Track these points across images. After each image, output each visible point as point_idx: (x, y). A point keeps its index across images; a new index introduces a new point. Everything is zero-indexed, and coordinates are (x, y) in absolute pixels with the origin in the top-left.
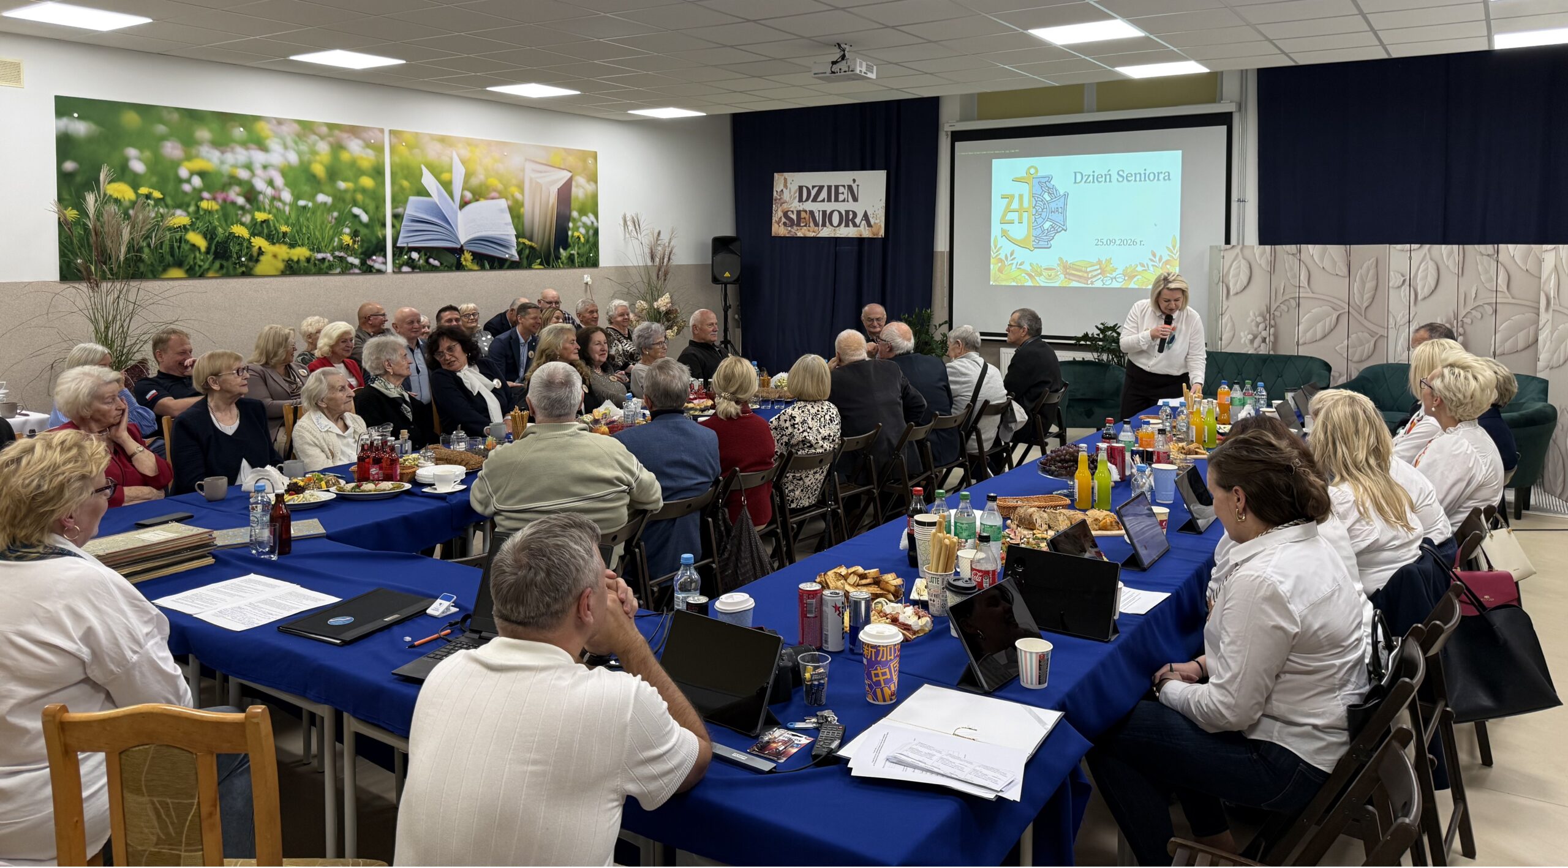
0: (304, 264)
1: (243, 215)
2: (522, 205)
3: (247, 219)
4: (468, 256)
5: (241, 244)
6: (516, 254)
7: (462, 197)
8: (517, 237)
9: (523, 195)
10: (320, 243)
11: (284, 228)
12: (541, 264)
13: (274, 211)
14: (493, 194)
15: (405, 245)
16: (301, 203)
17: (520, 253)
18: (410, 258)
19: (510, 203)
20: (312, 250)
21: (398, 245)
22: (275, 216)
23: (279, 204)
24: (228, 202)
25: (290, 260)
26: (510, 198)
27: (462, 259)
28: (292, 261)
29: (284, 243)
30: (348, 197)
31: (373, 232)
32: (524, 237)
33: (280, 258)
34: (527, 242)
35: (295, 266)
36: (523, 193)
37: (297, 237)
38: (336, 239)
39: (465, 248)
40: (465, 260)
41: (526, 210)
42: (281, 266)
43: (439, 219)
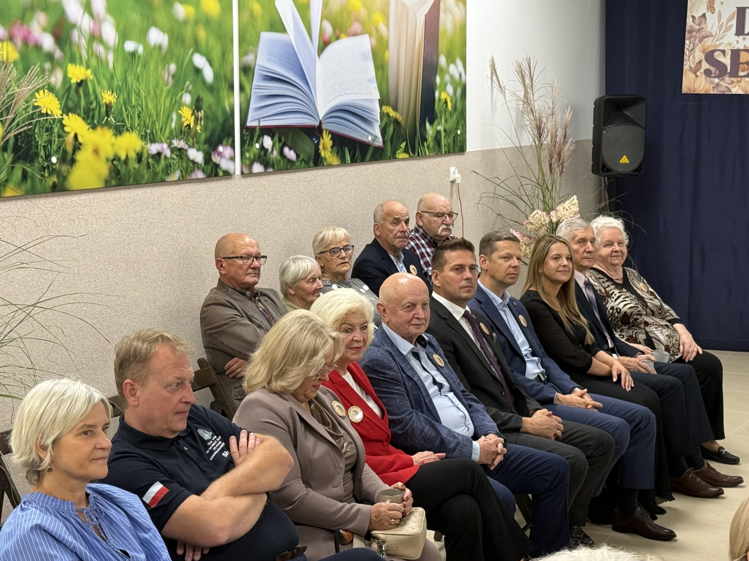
0: (134, 165)
1: (52, 71)
2: (387, 47)
3: (57, 79)
4: (326, 141)
5: (49, 130)
6: (379, 135)
7: (322, 32)
8: (382, 103)
9: (388, 29)
10: (153, 123)
11: (108, 97)
12: (406, 151)
13: (94, 62)
14: (356, 27)
15: (255, 124)
16: (130, 46)
17: (384, 132)
18: (262, 147)
19: (374, 41)
20: (144, 137)
21: (249, 124)
22: (95, 73)
23: (100, 49)
24: (31, 44)
25: (116, 158)
26: (374, 33)
27: (321, 147)
28: (119, 159)
29: (108, 124)
30: (188, 33)
31: (219, 100)
32: (388, 104)
33: (103, 154)
34: (392, 113)
35: (123, 171)
36: (387, 25)
37: (125, 114)
38: (174, 116)
39: (324, 126)
40: (324, 148)
41: (390, 55)
42: (104, 170)
43: (295, 73)
